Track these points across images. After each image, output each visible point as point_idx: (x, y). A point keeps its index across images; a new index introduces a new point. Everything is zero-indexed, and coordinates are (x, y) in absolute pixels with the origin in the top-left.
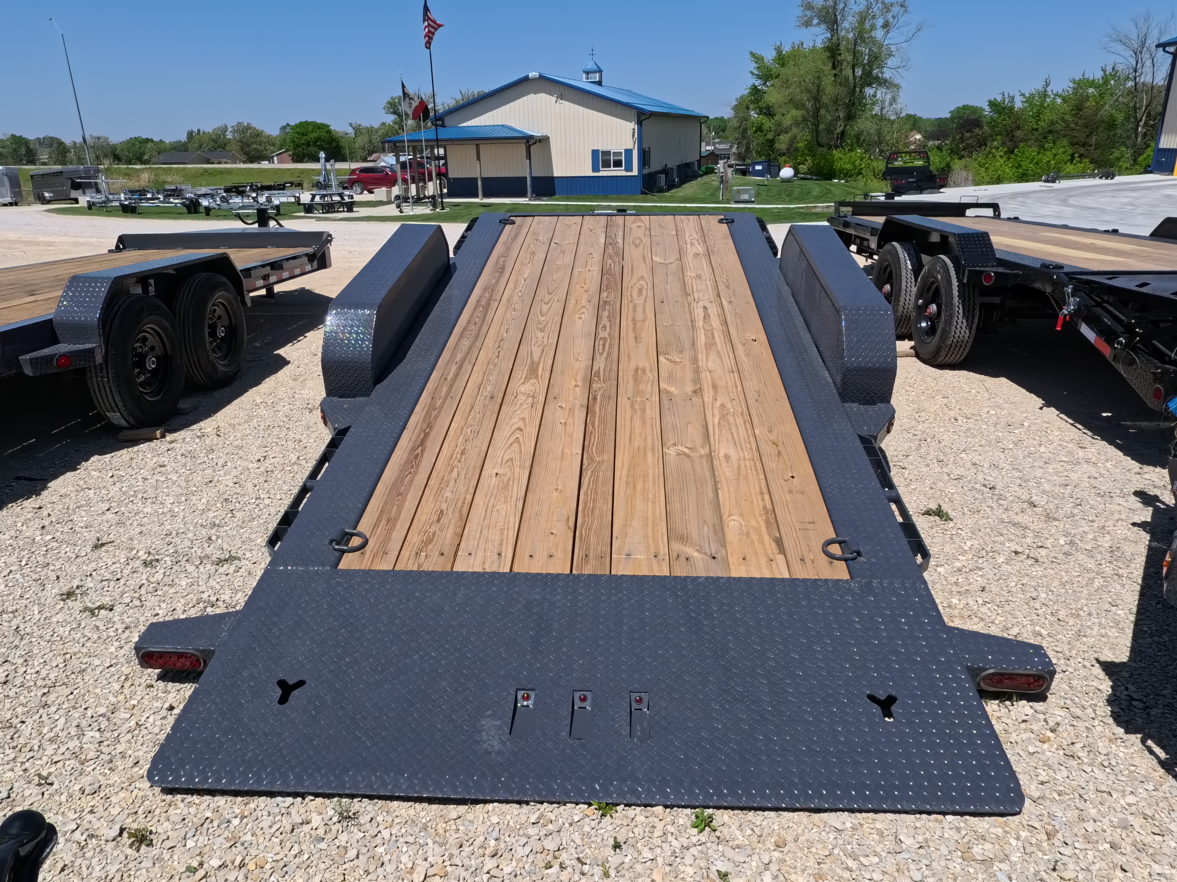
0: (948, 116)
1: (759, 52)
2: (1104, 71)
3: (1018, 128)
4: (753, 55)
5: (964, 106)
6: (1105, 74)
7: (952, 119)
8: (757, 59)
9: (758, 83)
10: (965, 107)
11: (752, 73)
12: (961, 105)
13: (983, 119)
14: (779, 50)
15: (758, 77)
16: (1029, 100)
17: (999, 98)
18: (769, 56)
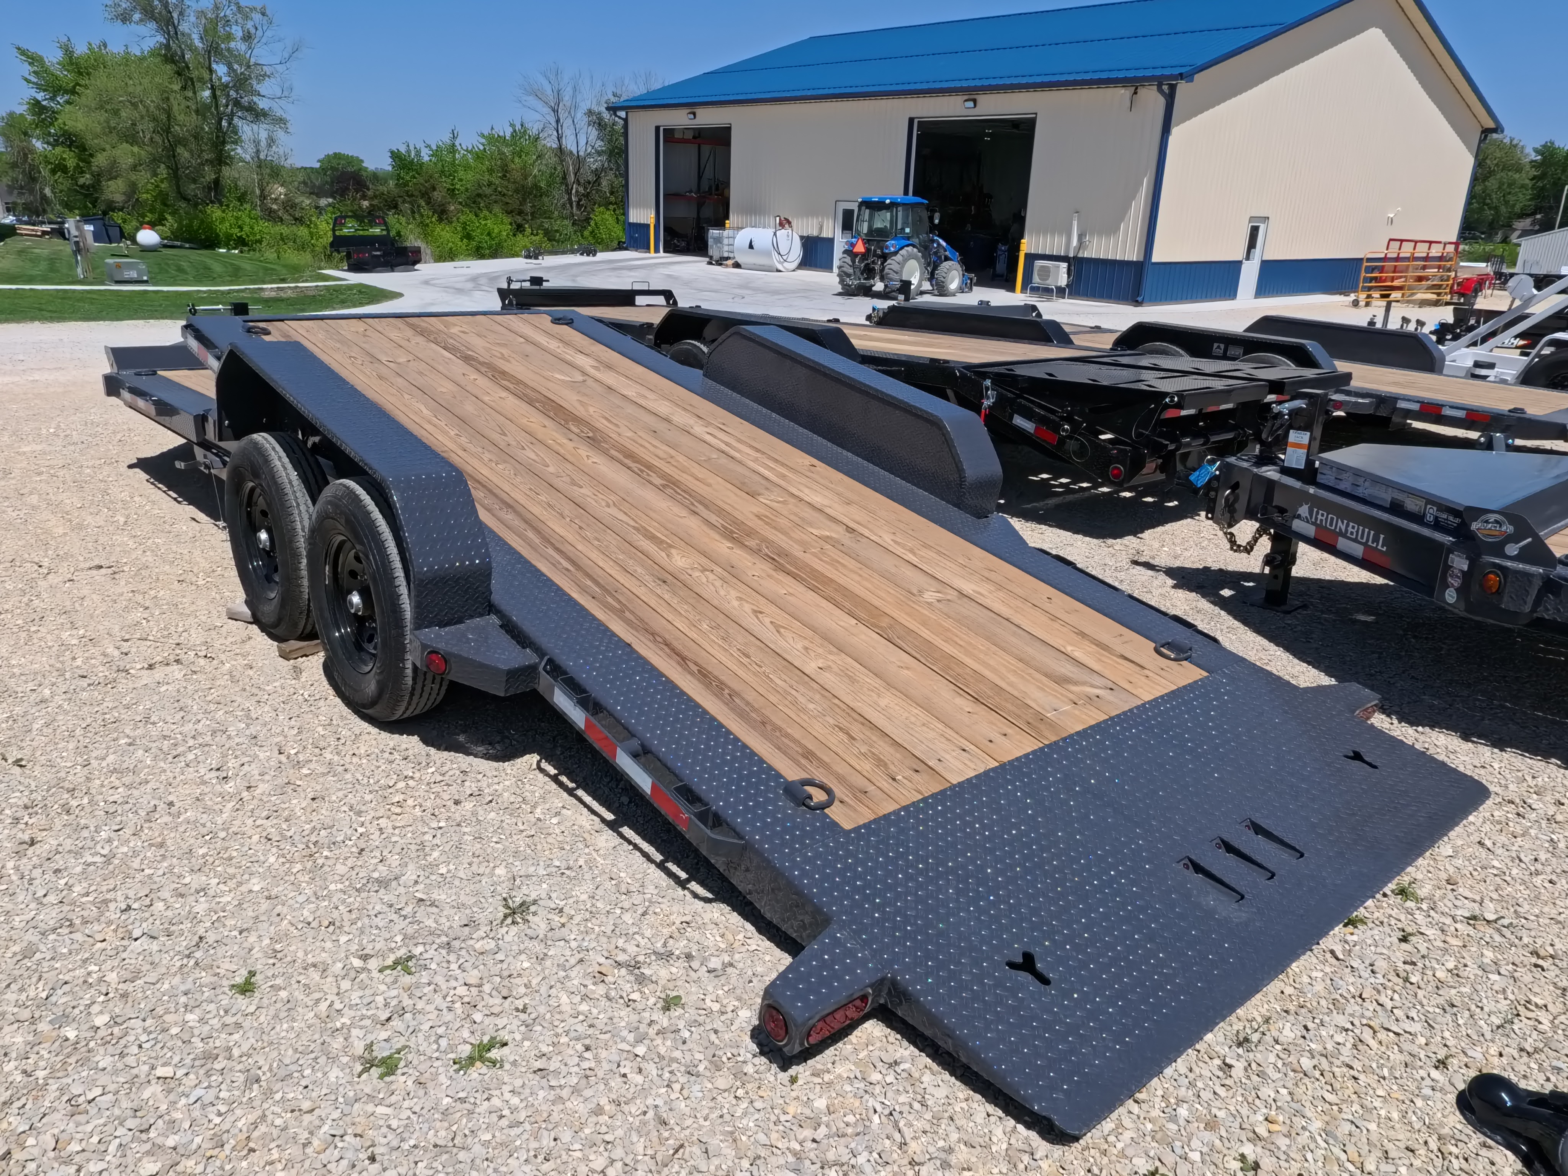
0: (318, 165)
1: (32, 48)
2: (512, 125)
3: (434, 189)
4: (23, 52)
5: (335, 154)
6: (515, 131)
7: (323, 170)
8: (33, 59)
9: (40, 96)
10: (337, 156)
11: (28, 81)
12: (331, 153)
13: (364, 174)
14: (68, 52)
15: (39, 88)
16: (436, 153)
17: (403, 150)
18: (53, 57)
